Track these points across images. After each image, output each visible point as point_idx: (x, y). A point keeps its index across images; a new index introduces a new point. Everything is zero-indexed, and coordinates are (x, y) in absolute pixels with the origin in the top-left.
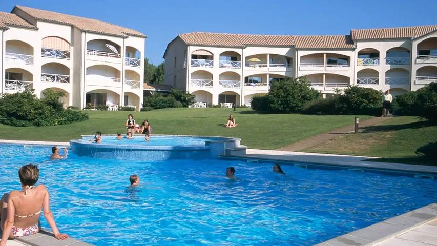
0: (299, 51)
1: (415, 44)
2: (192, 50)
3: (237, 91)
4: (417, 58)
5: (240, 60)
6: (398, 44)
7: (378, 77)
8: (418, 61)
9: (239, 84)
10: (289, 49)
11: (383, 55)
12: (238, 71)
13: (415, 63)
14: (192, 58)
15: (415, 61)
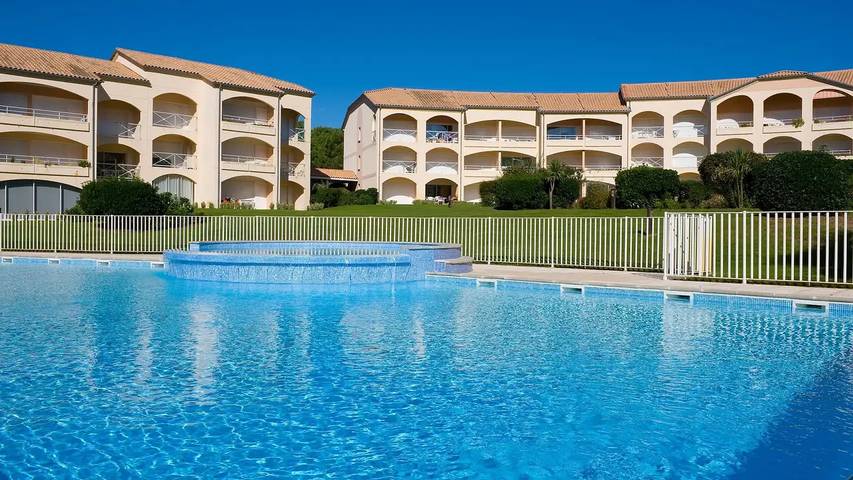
0: (545, 116)
1: (714, 105)
2: (384, 115)
5: (457, 130)
9: (456, 168)
12: (454, 147)
13: (716, 135)
14: (385, 127)
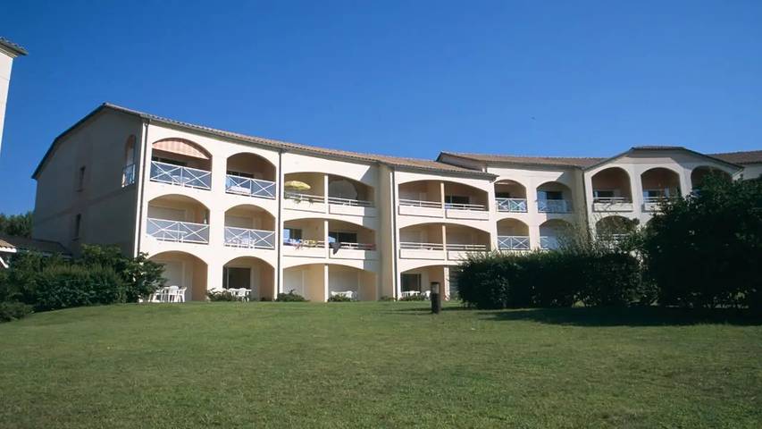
0: (396, 173)
1: (588, 177)
2: (155, 136)
3: (268, 256)
4: (595, 201)
5: (275, 180)
6: (553, 176)
7: (527, 235)
8: (599, 206)
9: (271, 240)
10: (368, 167)
11: (532, 195)
12: (269, 206)
13: (594, 211)
14: (153, 159)
15: (593, 206)
